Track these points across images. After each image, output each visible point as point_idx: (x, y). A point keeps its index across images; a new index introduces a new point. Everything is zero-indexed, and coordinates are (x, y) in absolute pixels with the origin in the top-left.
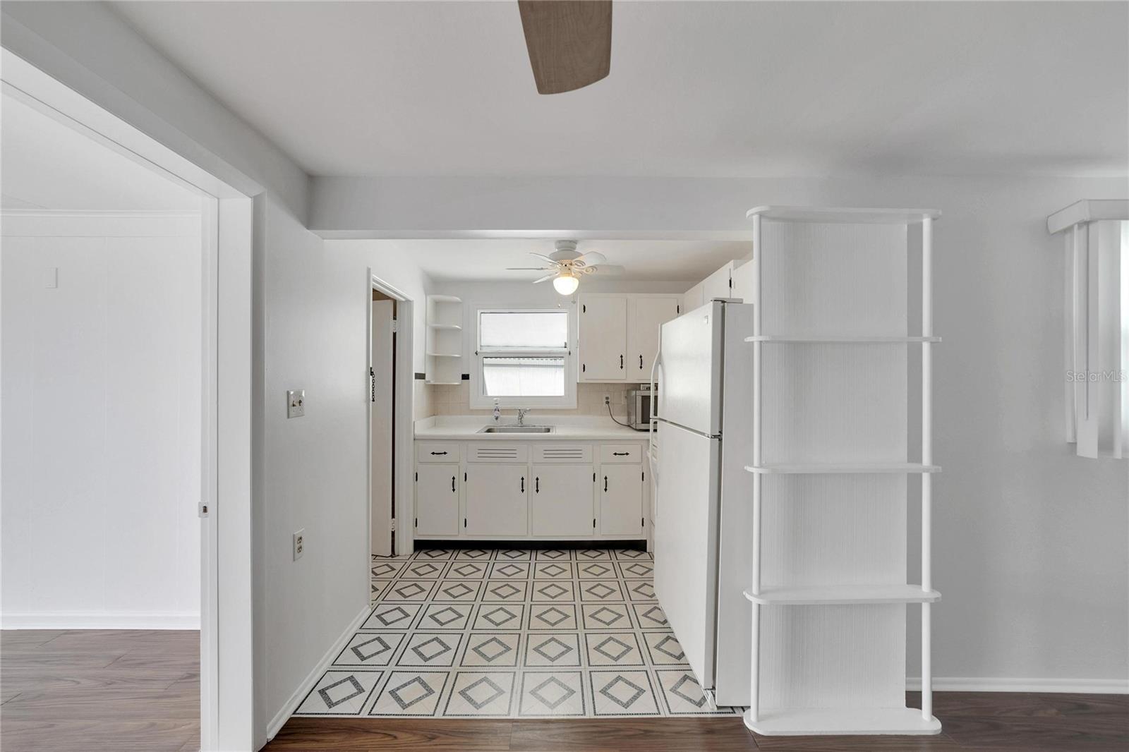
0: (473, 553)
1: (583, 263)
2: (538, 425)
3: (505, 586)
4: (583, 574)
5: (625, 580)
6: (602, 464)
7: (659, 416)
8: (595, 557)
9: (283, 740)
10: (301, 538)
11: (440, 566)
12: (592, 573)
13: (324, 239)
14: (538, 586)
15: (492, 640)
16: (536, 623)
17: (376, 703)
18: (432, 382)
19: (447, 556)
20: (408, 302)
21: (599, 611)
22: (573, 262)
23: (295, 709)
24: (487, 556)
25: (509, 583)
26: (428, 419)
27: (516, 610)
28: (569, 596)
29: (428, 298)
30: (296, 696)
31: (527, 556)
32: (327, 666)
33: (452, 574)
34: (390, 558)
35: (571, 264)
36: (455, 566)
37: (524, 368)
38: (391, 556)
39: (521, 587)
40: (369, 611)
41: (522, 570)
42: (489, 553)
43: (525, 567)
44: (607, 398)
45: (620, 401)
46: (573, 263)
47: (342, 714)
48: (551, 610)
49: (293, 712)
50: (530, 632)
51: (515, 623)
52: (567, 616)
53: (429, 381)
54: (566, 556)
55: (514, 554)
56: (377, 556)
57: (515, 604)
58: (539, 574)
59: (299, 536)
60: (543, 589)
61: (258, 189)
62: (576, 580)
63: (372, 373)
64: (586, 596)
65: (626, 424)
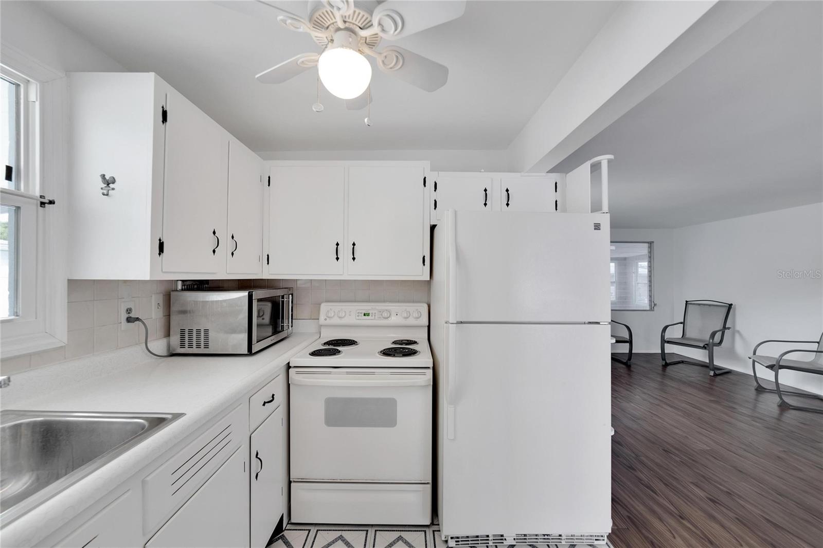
44: (129, 311)
45: (149, 312)
65: (166, 354)
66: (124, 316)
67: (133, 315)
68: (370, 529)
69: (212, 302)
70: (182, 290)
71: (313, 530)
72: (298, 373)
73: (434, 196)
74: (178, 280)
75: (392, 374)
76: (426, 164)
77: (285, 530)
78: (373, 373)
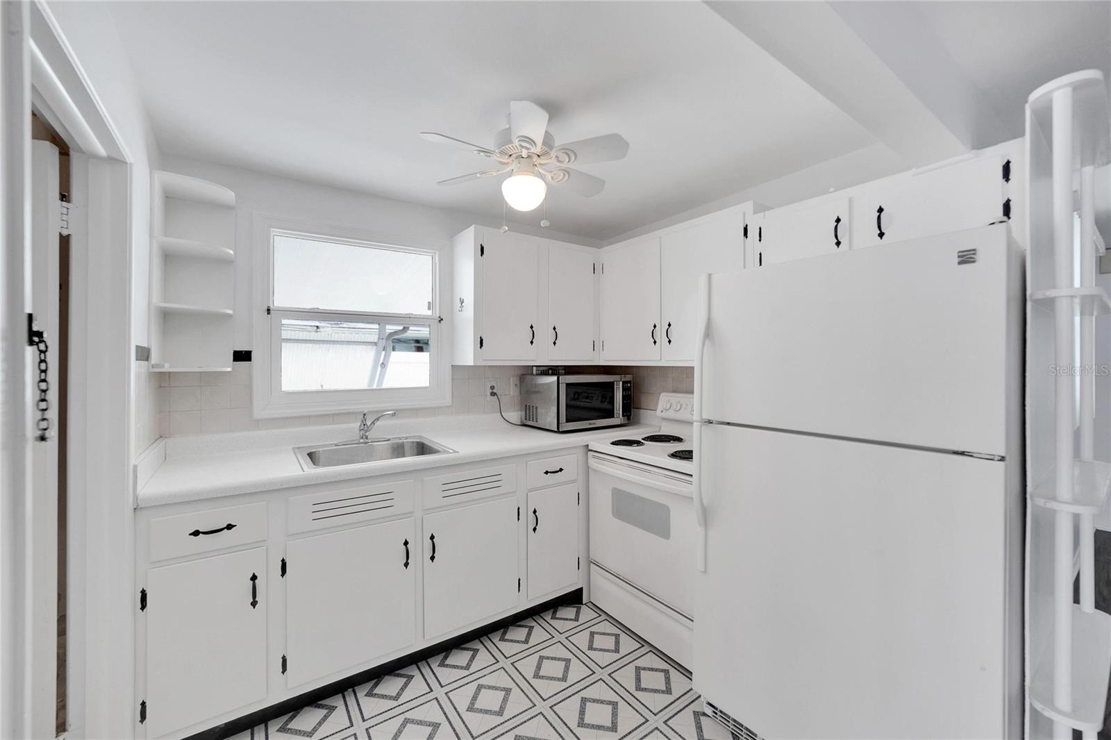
6: (530, 490)
29: (155, 176)
44: (492, 388)
45: (510, 391)
53: (157, 365)
65: (519, 424)
66: (489, 391)
67: (495, 391)
68: (646, 646)
69: (546, 384)
70: (537, 375)
71: (604, 617)
72: (594, 457)
73: (760, 247)
74: (533, 366)
75: (666, 476)
76: (748, 206)
77: (585, 604)
78: (649, 472)
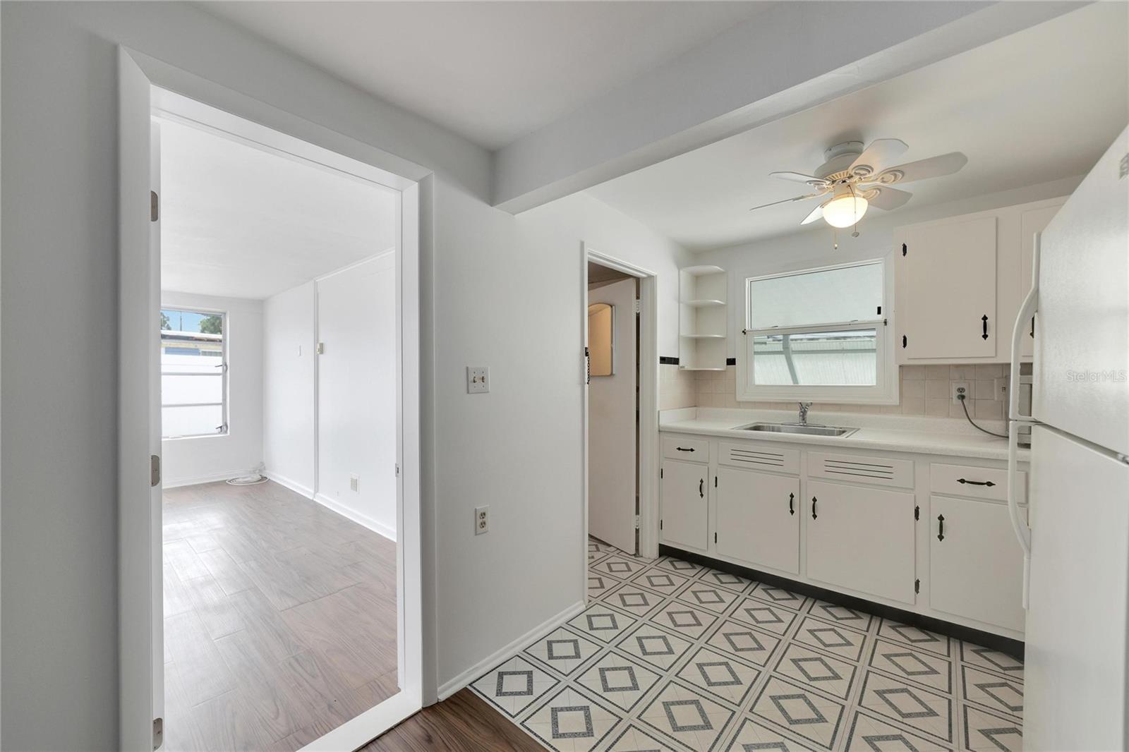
0: (724, 578)
1: (868, 169)
2: (829, 426)
3: (746, 634)
4: (879, 661)
5: (967, 703)
6: (935, 494)
7: (1034, 416)
8: (915, 641)
9: (449, 707)
10: (484, 514)
11: (678, 581)
12: (900, 667)
13: (514, 215)
14: (794, 653)
15: (692, 702)
16: (765, 706)
17: (534, 714)
18: (688, 368)
19: (693, 572)
20: (651, 277)
21: (887, 738)
22: (851, 171)
23: (472, 681)
24: (740, 587)
25: (753, 632)
26: (678, 410)
27: (746, 676)
28: (839, 688)
29: (681, 272)
30: (477, 668)
31: (796, 604)
32: (518, 650)
33: (688, 596)
34: (633, 557)
35: (851, 177)
36: (696, 587)
37: (849, 354)
38: (634, 555)
39: (769, 644)
40: (583, 607)
41: (780, 621)
42: (746, 583)
43: (787, 618)
44: (960, 390)
45: (989, 394)
46: (852, 173)
47: (502, 708)
48: (799, 696)
49: (469, 682)
50: (750, 716)
51: (736, 692)
52: (821, 719)
53: (683, 367)
54: (862, 623)
55: (778, 594)
56: (622, 551)
57: (747, 664)
58: (804, 635)
59: (482, 511)
60: (800, 660)
61: (423, 172)
62: (863, 666)
63: (587, 354)
64: (871, 699)
66: (955, 394)
67: (964, 394)
